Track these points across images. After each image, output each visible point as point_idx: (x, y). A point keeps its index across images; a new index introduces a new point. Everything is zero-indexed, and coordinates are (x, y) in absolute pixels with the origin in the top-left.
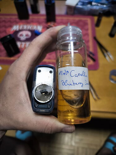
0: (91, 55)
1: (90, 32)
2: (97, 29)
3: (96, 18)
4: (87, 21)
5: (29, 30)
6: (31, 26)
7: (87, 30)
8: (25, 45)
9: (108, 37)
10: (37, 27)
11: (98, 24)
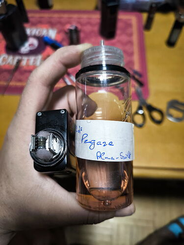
0: (137, 77)
1: (135, 38)
2: (146, 33)
3: (145, 16)
4: (130, 20)
5: (35, 37)
6: (39, 30)
7: (131, 35)
8: (28, 60)
9: (165, 47)
10: (48, 31)
11: (148, 25)
